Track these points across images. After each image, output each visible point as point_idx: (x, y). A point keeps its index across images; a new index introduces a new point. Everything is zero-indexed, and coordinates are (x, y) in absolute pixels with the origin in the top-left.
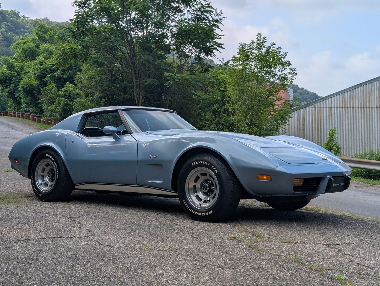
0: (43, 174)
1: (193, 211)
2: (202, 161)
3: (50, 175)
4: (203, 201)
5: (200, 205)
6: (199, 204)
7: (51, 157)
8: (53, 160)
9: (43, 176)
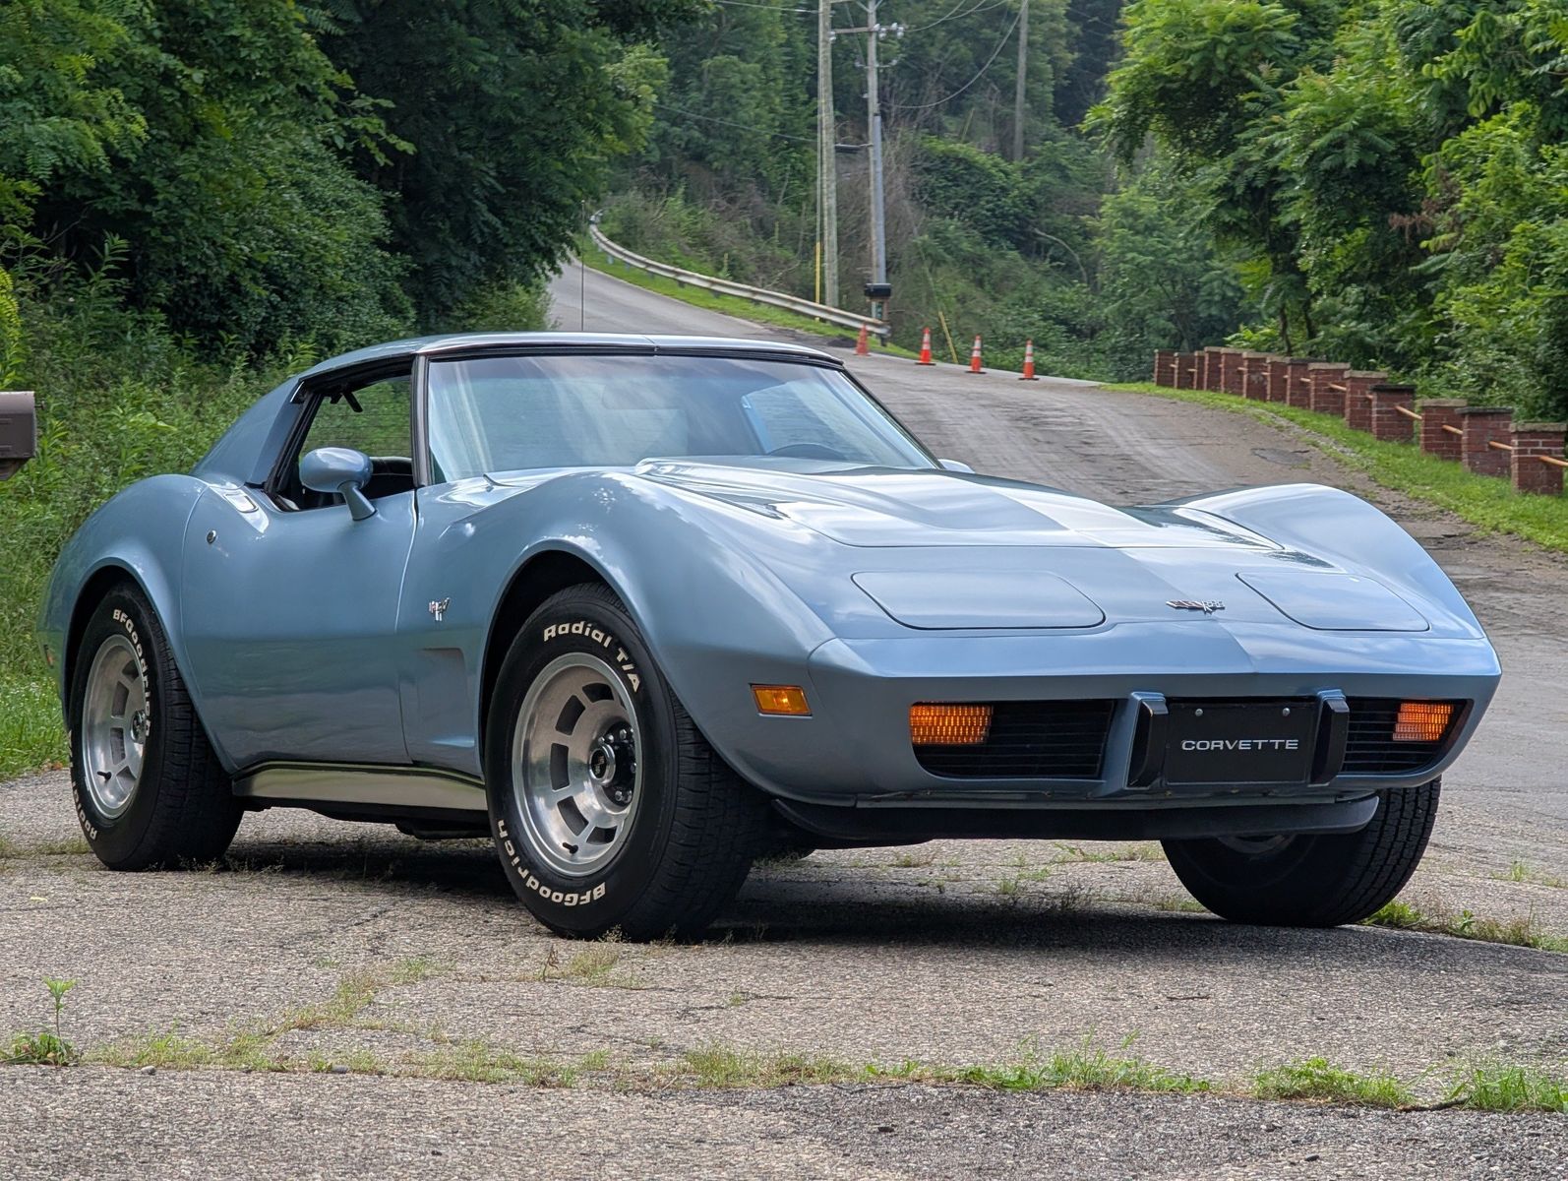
0: (120, 722)
1: (531, 879)
2: (582, 623)
3: (138, 724)
4: (588, 831)
5: (573, 850)
6: (565, 845)
7: (129, 625)
8: (135, 641)
9: (120, 732)
